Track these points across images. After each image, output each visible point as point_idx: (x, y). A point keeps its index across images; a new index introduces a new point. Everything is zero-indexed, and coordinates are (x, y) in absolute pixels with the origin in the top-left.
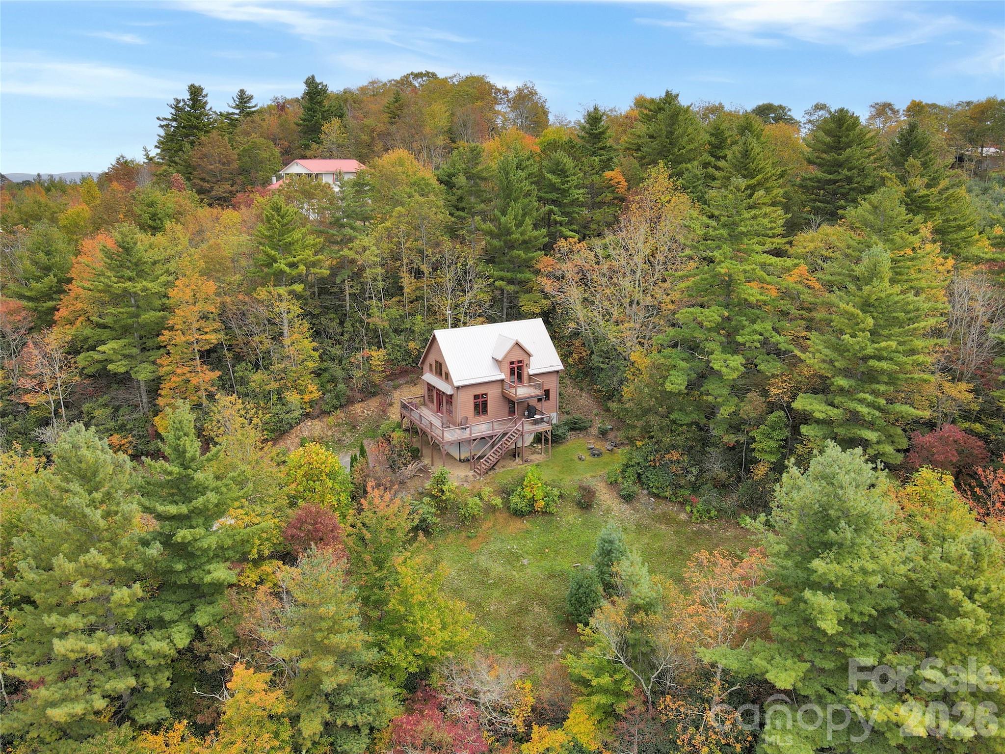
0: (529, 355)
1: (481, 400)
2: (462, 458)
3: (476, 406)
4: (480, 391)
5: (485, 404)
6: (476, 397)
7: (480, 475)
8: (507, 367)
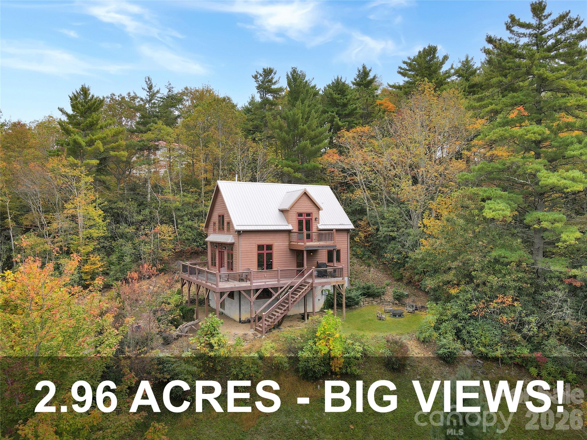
0: (318, 208)
1: (265, 252)
2: (243, 319)
3: (260, 257)
4: (265, 240)
5: (270, 256)
6: (260, 247)
7: (261, 332)
8: (294, 219)
